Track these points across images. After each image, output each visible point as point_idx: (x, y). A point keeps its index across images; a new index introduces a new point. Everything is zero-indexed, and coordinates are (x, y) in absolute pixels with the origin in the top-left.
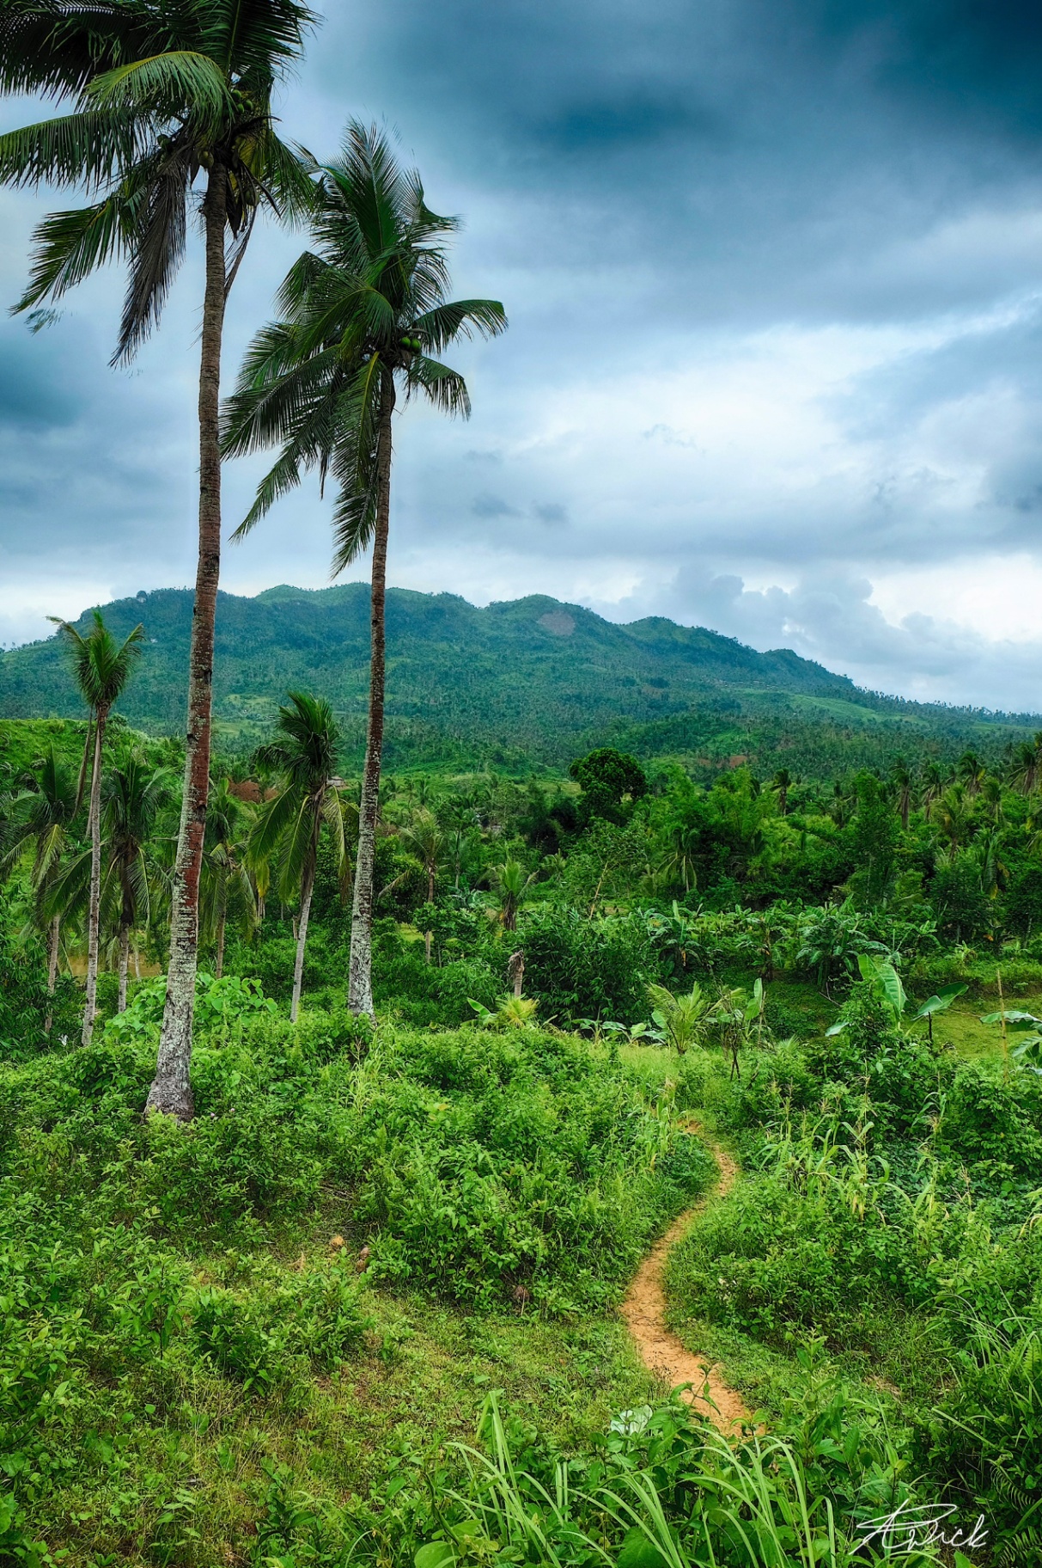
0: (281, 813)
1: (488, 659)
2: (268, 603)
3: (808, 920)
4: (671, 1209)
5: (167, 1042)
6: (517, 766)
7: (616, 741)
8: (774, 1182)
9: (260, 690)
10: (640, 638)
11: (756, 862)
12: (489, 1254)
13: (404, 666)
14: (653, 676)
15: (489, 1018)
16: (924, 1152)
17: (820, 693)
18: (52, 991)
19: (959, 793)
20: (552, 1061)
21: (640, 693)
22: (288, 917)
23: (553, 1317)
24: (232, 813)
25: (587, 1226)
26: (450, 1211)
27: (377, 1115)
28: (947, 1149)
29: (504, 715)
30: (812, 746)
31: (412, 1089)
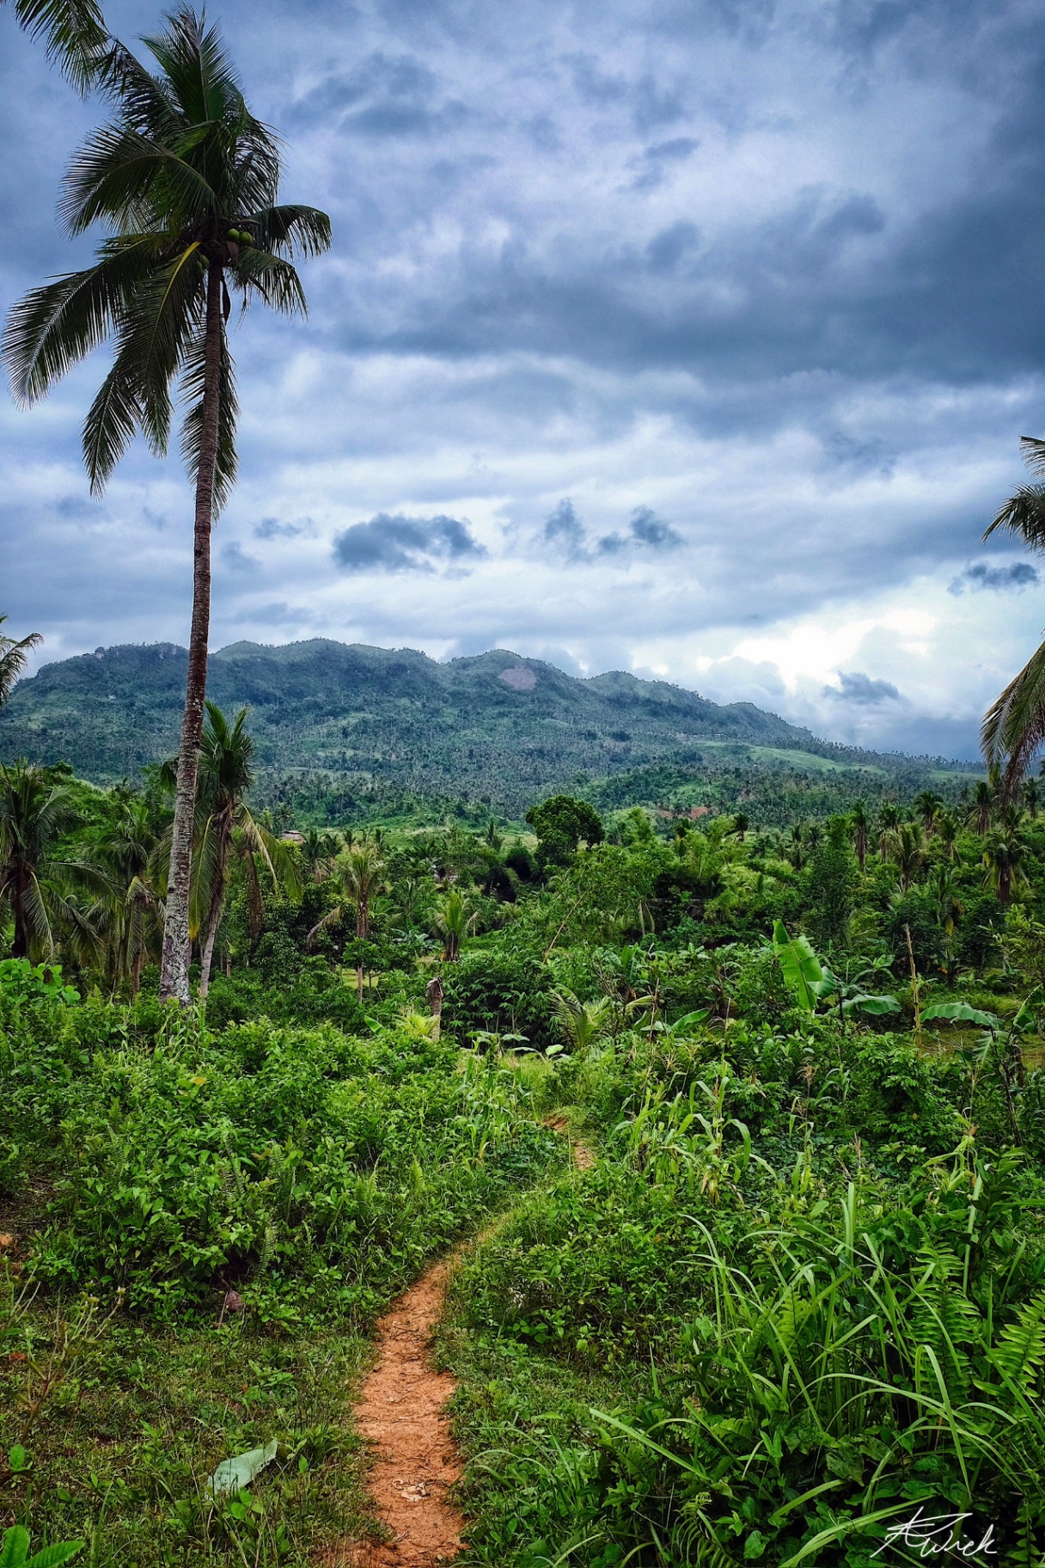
1: (450, 714)
2: (228, 659)
6: (476, 818)
7: (578, 795)
10: (601, 692)
11: (713, 905)
12: (179, 1245)
13: (365, 722)
14: (615, 729)
21: (602, 747)
24: (150, 845)
27: (113, 1091)
29: (466, 770)
30: (772, 796)
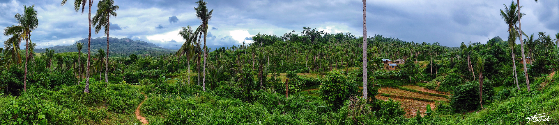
0: (98, 61)
1: (120, 45)
2: (97, 39)
3: (155, 71)
4: (140, 102)
5: (86, 85)
6: (124, 56)
7: (134, 53)
8: (151, 98)
9: (96, 48)
10: (136, 42)
11: (149, 65)
12: (120, 108)
13: (111, 46)
14: (138, 46)
15: (121, 83)
16: (166, 93)
17: (155, 47)
18: (75, 79)
19: (170, 57)
20: (127, 87)
21: (136, 48)
22: (99, 72)
23: (127, 114)
24: (93, 61)
25: (131, 104)
26: (116, 103)
27: (108, 93)
28: (168, 93)
29: (122, 51)
30: (155, 53)
31: (112, 90)
